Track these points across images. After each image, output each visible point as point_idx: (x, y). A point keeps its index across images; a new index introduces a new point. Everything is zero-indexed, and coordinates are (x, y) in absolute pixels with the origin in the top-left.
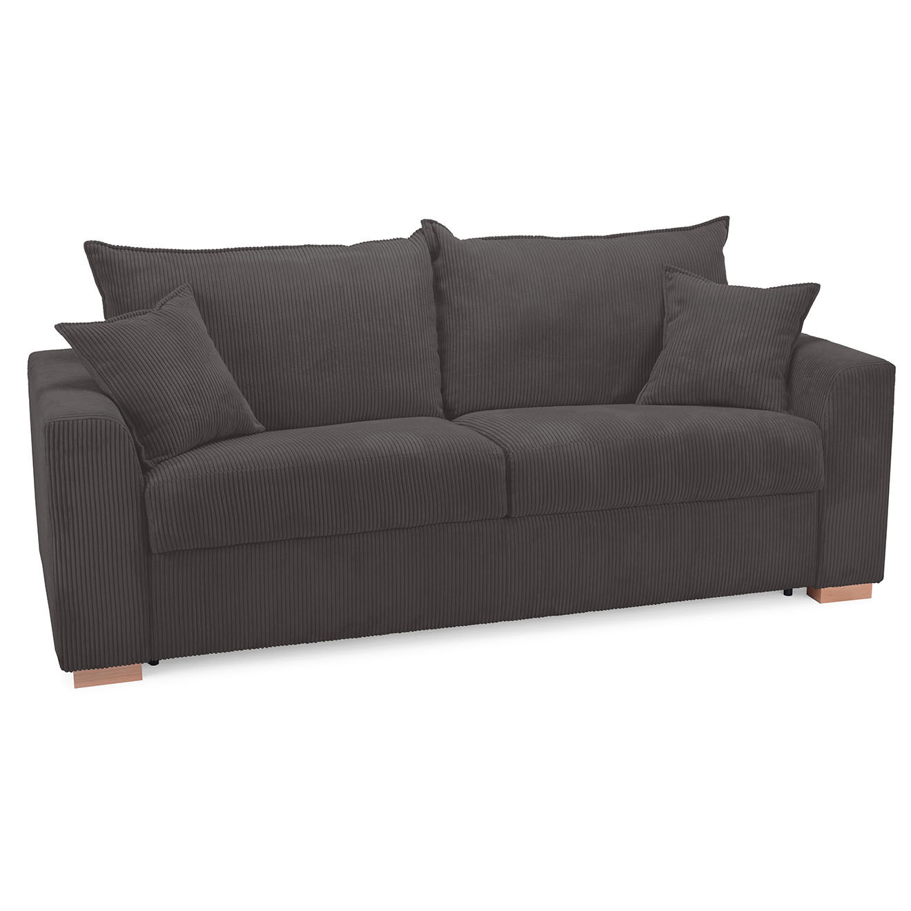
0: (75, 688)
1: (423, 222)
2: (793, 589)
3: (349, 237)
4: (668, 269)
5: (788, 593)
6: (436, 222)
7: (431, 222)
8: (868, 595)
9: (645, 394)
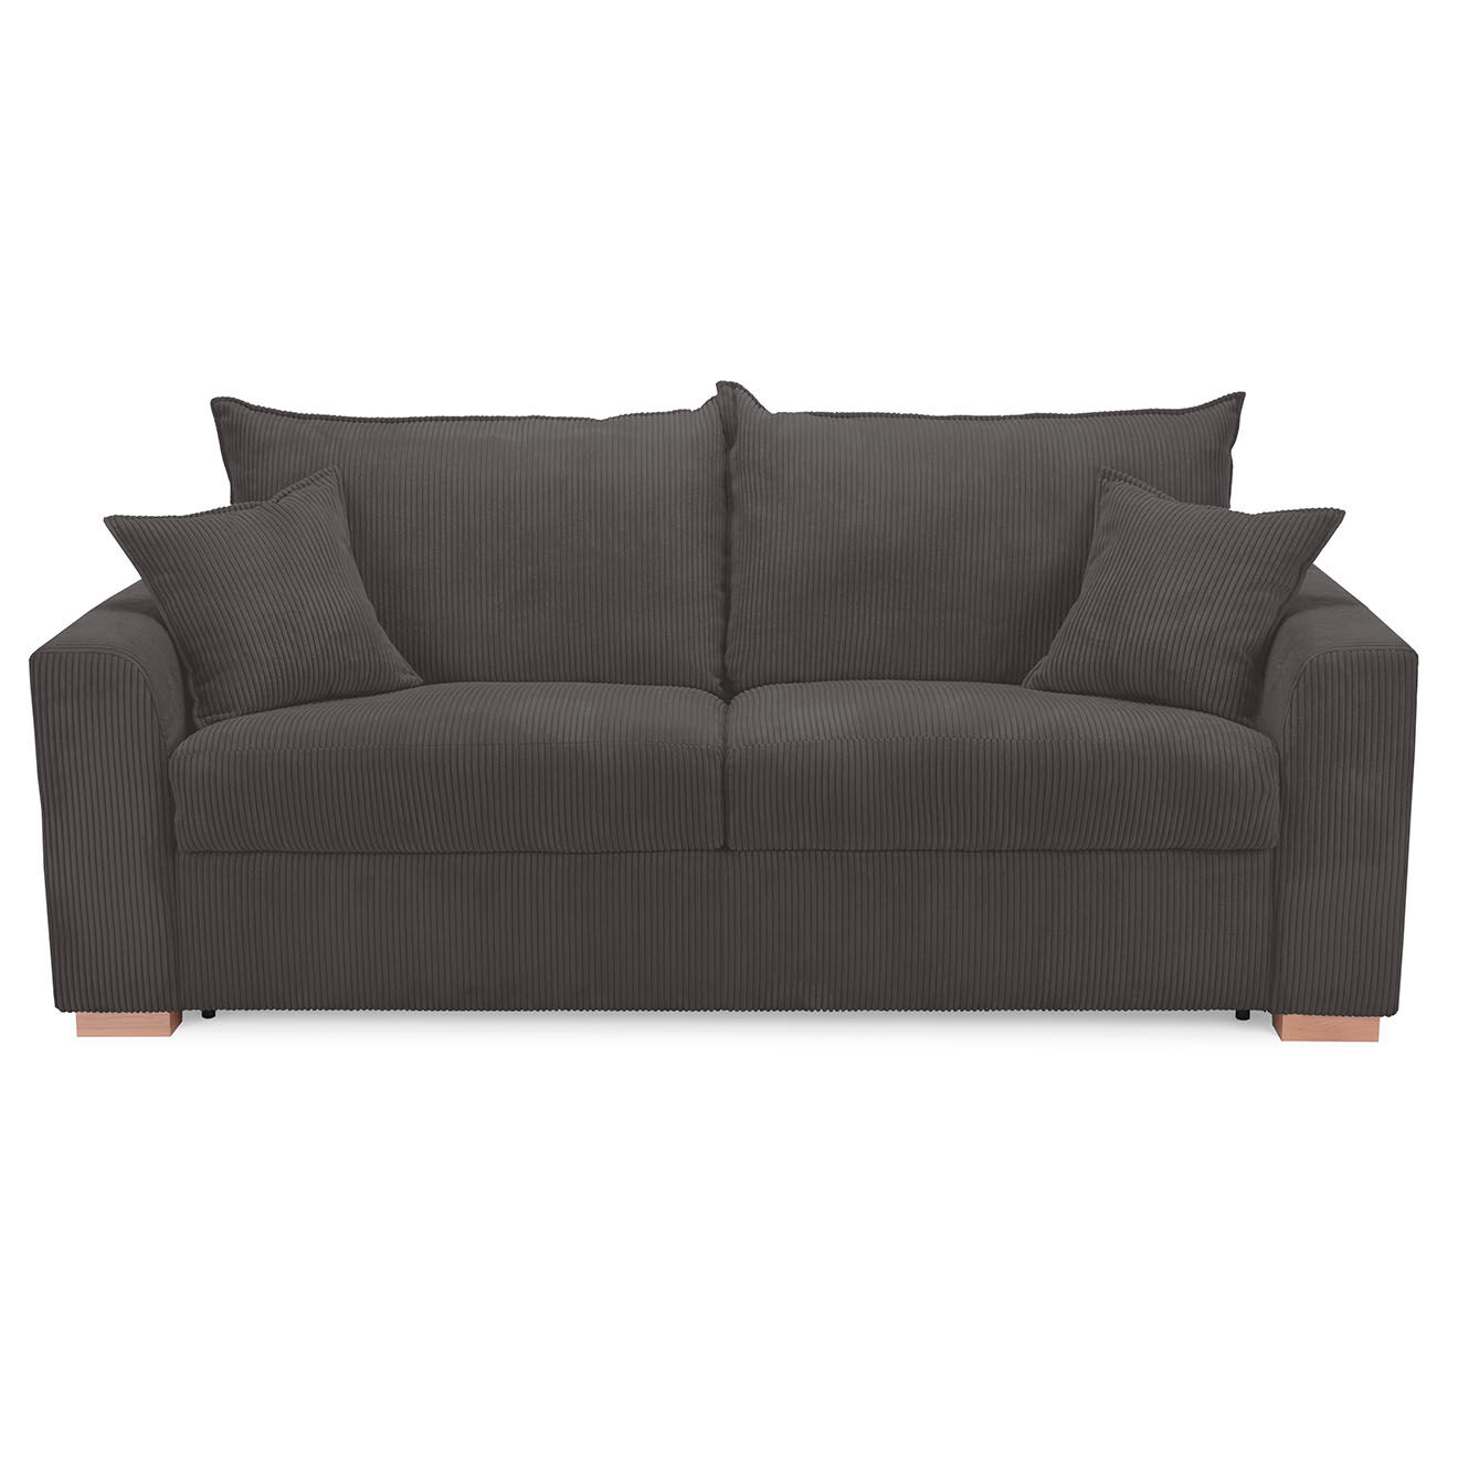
0: (78, 1036)
1: (720, 385)
2: (1251, 1012)
3: (601, 406)
4: (1106, 475)
5: (1243, 1015)
6: (741, 387)
7: (734, 385)
8: (1373, 1036)
9: (1038, 672)
